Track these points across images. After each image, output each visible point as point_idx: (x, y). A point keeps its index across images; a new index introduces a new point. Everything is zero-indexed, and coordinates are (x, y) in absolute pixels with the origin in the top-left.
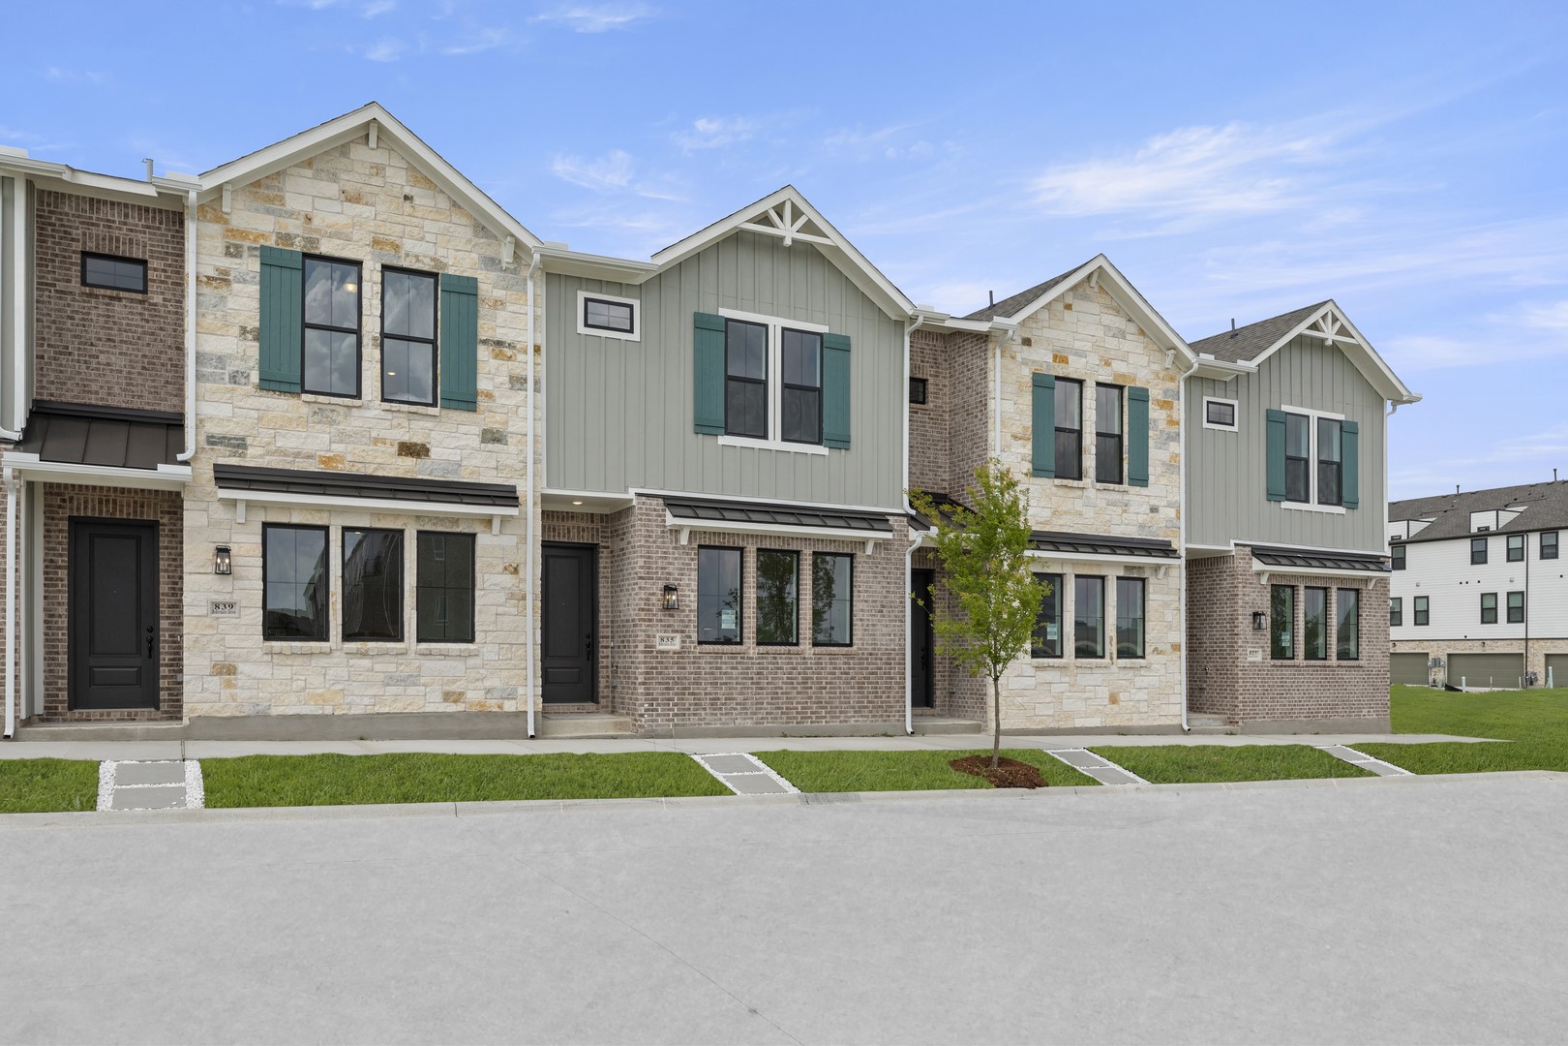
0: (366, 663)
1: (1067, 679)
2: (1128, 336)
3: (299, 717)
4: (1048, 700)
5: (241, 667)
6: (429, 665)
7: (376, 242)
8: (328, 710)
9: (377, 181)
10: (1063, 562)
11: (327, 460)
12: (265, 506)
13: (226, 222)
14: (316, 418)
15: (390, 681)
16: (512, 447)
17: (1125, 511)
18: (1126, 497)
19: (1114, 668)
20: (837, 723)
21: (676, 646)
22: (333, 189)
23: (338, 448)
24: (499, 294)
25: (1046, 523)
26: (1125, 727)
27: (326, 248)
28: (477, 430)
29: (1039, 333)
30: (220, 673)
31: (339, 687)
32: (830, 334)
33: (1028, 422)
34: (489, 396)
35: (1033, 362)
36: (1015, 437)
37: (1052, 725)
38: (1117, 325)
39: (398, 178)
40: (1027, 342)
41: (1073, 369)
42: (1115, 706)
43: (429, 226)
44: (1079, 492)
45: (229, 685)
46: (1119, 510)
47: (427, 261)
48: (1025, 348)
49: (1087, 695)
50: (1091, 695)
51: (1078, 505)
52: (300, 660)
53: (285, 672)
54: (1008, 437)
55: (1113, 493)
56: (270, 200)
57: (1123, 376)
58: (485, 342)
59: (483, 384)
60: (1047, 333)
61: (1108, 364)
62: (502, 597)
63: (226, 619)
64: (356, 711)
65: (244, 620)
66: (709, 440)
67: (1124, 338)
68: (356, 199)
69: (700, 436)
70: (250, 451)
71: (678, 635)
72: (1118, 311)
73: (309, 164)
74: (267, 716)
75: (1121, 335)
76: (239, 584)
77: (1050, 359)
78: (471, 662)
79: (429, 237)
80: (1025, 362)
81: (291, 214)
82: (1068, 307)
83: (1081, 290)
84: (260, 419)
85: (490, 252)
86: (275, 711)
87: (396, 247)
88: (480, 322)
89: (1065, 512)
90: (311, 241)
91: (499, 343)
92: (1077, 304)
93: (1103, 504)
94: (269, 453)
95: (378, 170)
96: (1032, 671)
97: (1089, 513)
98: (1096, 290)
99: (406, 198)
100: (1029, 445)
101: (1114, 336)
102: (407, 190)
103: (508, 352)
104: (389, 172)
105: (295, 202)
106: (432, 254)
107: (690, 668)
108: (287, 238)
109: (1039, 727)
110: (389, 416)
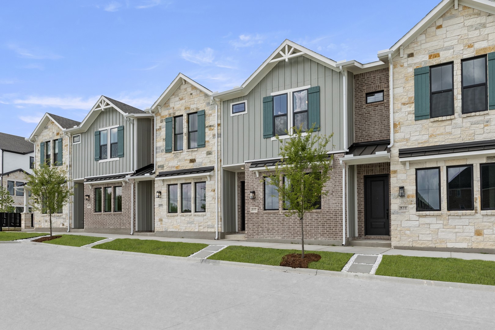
0: (184, 218)
1: (441, 222)
2: (488, 25)
3: (172, 232)
4: (428, 232)
5: (163, 220)
6: (196, 218)
7: (185, 108)
8: (177, 231)
9: (186, 93)
10: (437, 160)
11: (177, 167)
12: (167, 180)
13: (161, 115)
14: (175, 157)
15: (189, 223)
16: (213, 155)
17: (487, 125)
18: (487, 117)
19: (478, 215)
20: (313, 240)
21: (256, 211)
22: (177, 99)
23: (179, 163)
24: (210, 112)
25: (425, 142)
26: (488, 250)
27: (177, 114)
28: (205, 152)
29: (419, 48)
30: (160, 221)
31: (179, 224)
32: (311, 88)
33: (412, 94)
34: (208, 142)
35: (415, 64)
36: (404, 104)
37: (431, 246)
38: (478, 22)
39: (189, 90)
40: (411, 55)
41: (444, 58)
42: (480, 238)
43: (196, 99)
44: (449, 122)
45: (161, 224)
46: (482, 126)
47: (195, 109)
48: (410, 58)
49: (457, 230)
50: (461, 230)
51: (449, 129)
52: (172, 217)
53: (170, 221)
54: (400, 105)
55: (478, 117)
56: (167, 106)
57: (485, 49)
58: (207, 127)
59: (207, 139)
60: (423, 46)
61: (470, 46)
62: (211, 199)
63: (161, 208)
64: (182, 231)
65: (164, 208)
66: (268, 140)
67: (485, 27)
68: (181, 99)
69: (265, 139)
70: (165, 168)
71: (257, 207)
72: (479, 14)
73: (173, 94)
74: (167, 231)
75: (484, 26)
76: (163, 200)
77: (426, 58)
78: (205, 217)
79: (196, 103)
80: (410, 66)
81: (171, 108)
82: (440, 27)
83: (448, 15)
84: (166, 160)
85: (208, 101)
86: (169, 230)
87: (189, 108)
88: (206, 121)
89: (438, 135)
90: (174, 113)
91: (210, 126)
92: (445, 23)
93: (468, 125)
94: (167, 168)
95: (186, 89)
96: (417, 218)
97: (458, 131)
98: (461, 9)
99: (191, 94)
100: (413, 106)
101: (476, 29)
102: (191, 93)
103: (212, 128)
104: (188, 88)
105: (172, 105)
106: (196, 107)
107: (260, 218)
108: (170, 114)
109: (422, 246)
110: (188, 153)
